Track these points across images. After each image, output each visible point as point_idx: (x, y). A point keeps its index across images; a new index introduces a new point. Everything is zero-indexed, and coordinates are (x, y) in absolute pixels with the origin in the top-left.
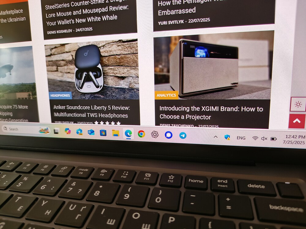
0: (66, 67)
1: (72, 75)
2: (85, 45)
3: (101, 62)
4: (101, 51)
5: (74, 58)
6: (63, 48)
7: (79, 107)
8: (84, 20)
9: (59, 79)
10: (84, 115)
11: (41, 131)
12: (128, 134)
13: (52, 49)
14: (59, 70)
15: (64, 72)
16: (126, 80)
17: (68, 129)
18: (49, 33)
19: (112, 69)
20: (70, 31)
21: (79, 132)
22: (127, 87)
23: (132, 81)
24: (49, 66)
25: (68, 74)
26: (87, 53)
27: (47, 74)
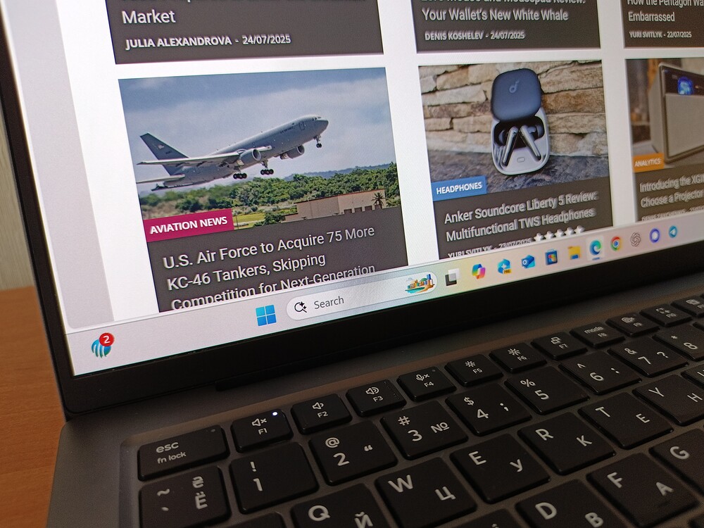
0: (471, 119)
1: (486, 136)
2: (512, 68)
3: (543, 104)
4: (542, 81)
5: (490, 97)
6: (464, 74)
7: (503, 210)
8: (507, 16)
9: (455, 149)
10: (513, 226)
11: (411, 288)
12: (595, 248)
13: (438, 76)
14: (455, 127)
15: (466, 131)
16: (587, 138)
17: (480, 266)
18: (429, 36)
19: (562, 118)
20: (479, 35)
21: (504, 266)
22: (589, 154)
23: (597, 141)
24: (432, 117)
25: (476, 135)
26: (515, 87)
27: (427, 138)
